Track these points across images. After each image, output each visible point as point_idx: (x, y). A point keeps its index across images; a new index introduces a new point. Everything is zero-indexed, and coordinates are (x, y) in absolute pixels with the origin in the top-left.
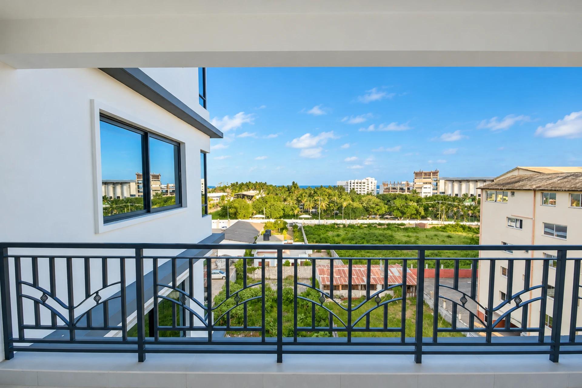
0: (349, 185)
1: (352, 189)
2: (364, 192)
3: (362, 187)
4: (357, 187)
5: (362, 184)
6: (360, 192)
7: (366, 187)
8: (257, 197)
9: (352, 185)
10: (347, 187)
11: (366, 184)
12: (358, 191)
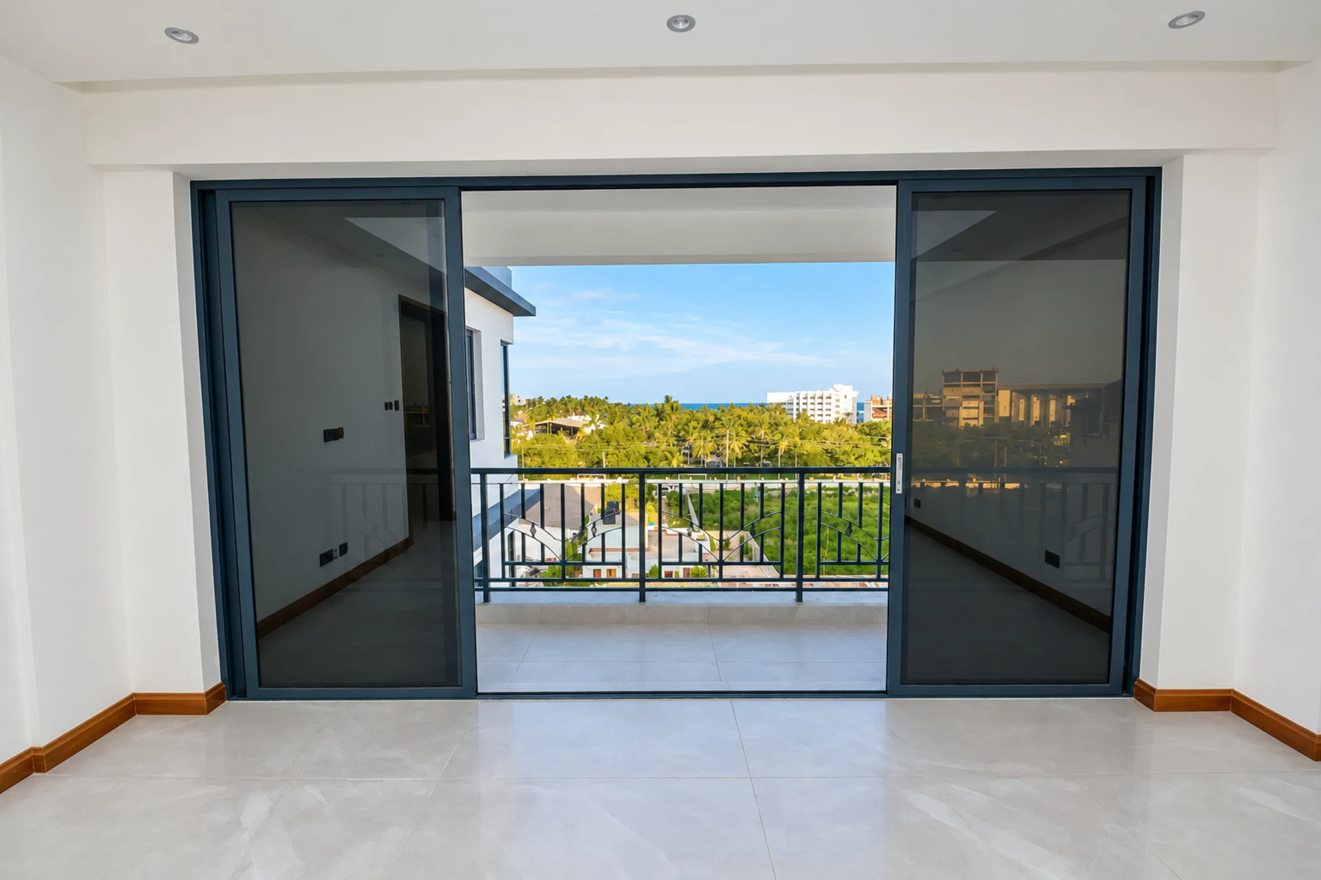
0: (795, 401)
1: (801, 411)
2: (828, 418)
3: (825, 407)
4: (812, 406)
5: (825, 401)
6: (820, 418)
7: (832, 407)
8: (588, 431)
9: (802, 401)
10: (790, 407)
11: (832, 401)
12: (813, 415)
